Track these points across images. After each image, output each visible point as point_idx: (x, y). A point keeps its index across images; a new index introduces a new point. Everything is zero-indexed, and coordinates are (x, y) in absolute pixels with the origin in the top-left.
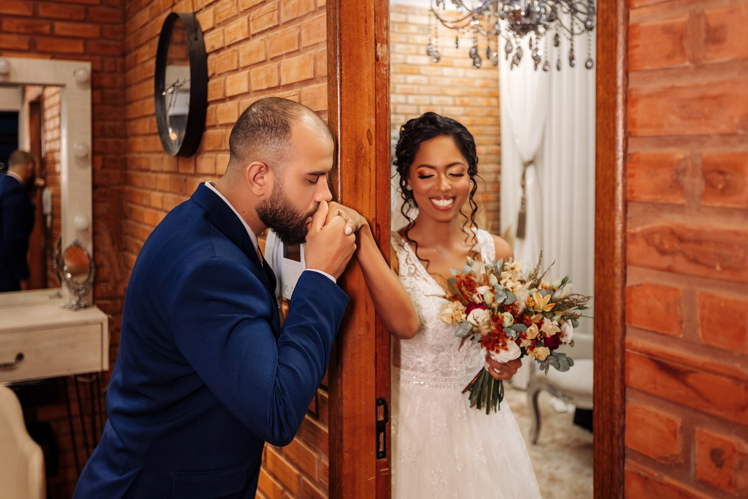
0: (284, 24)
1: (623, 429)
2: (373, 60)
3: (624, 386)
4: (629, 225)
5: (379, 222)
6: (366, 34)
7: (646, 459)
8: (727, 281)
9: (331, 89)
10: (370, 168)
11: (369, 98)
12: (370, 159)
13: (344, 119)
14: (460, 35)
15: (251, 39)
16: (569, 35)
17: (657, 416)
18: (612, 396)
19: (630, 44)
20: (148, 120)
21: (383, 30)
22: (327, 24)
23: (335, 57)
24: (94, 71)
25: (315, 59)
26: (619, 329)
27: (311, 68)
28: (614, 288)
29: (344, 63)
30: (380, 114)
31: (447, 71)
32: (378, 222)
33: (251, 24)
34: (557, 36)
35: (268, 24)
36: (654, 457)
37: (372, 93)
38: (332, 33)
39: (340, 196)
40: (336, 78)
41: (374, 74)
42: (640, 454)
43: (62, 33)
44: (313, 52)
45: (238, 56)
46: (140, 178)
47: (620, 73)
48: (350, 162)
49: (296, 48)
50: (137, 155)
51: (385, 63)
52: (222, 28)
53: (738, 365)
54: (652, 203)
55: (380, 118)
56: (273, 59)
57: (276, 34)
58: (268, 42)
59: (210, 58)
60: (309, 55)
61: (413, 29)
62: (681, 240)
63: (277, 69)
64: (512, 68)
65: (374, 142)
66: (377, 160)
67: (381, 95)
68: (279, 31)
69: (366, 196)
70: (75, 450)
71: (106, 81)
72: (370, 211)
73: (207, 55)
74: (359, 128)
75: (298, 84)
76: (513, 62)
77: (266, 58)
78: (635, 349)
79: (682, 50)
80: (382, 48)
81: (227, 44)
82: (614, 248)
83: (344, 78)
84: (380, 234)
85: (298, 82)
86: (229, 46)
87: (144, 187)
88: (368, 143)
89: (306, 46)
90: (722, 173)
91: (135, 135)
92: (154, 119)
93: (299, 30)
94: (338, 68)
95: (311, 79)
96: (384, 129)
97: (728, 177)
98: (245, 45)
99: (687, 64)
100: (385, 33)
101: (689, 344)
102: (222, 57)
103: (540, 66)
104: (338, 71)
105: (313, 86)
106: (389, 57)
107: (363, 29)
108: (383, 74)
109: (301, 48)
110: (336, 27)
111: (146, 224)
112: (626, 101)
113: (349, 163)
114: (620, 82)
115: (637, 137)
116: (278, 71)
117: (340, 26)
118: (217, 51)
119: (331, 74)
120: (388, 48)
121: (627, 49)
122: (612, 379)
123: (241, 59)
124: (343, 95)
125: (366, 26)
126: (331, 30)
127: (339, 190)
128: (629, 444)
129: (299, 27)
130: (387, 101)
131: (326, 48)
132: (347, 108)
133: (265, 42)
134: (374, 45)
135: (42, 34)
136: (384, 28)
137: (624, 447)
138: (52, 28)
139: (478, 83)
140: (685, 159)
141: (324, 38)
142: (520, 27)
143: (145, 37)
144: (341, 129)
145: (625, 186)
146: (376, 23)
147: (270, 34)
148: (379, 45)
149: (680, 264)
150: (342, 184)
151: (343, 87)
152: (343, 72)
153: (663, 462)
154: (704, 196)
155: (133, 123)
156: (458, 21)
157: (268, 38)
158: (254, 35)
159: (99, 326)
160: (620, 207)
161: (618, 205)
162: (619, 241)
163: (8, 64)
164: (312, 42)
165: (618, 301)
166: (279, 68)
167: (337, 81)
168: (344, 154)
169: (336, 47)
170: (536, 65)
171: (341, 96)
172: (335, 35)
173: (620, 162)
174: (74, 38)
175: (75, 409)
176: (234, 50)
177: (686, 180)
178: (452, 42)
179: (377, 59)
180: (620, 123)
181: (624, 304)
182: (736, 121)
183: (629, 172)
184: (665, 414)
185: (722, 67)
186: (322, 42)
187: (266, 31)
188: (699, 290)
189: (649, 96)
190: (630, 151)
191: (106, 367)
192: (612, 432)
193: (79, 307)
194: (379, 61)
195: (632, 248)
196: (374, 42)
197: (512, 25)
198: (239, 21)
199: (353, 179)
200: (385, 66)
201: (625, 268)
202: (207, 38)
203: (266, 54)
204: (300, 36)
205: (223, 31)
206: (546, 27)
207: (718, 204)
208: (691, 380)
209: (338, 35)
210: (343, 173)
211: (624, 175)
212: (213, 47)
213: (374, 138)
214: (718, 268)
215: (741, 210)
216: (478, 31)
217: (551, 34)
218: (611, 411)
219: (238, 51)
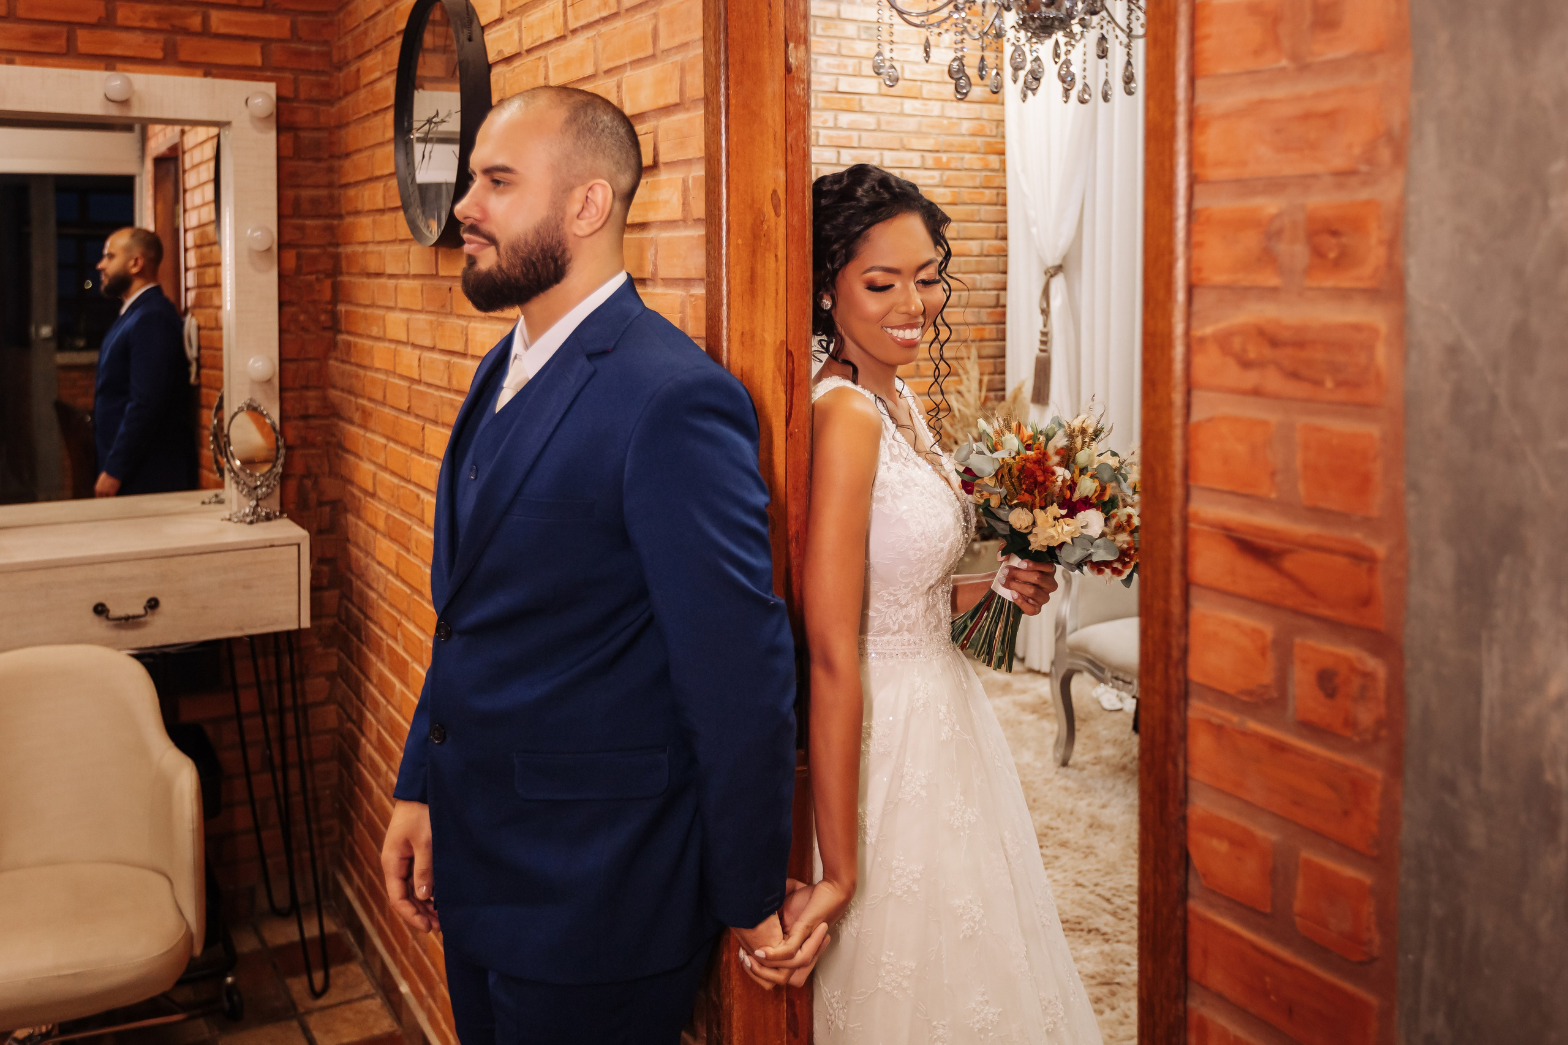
0: (627, 10)
1: (1185, 650)
2: (782, 71)
3: (1187, 585)
4: (1195, 323)
5: (791, 348)
6: (770, 25)
7: (1221, 697)
8: (1344, 404)
9: (710, 121)
10: (776, 256)
11: (775, 135)
12: (776, 240)
13: (732, 170)
14: (933, 40)
15: (569, 38)
16: (1123, 38)
17: (1237, 626)
18: (1167, 599)
19: (1198, 33)
20: (380, 185)
21: (799, 19)
22: (704, 10)
23: (718, 66)
24: (280, 98)
25: (683, 71)
26: (1178, 491)
27: (676, 84)
28: (1170, 426)
29: (732, 76)
30: (792, 164)
31: (909, 106)
32: (789, 348)
33: (569, 10)
34: (1103, 38)
35: (599, 11)
36: (1232, 691)
37: (780, 128)
38: (713, 26)
39: (725, 301)
40: (719, 101)
41: (784, 95)
42: (1212, 690)
43: (223, 30)
44: (678, 58)
45: (547, 67)
46: (365, 289)
47: (1182, 80)
48: (742, 244)
49: (650, 52)
50: (360, 249)
51: (802, 77)
52: (518, 18)
53: (1358, 536)
54: (1229, 288)
55: (793, 171)
56: (608, 72)
57: (615, 29)
58: (600, 43)
59: (495, 72)
60: (672, 63)
61: (851, 29)
62: (1274, 342)
63: (615, 89)
64: (1025, 97)
65: (783, 211)
66: (789, 242)
67: (795, 131)
68: (618, 24)
69: (770, 303)
70: (248, 774)
71: (303, 116)
72: (776, 328)
73: (489, 67)
74: (757, 187)
75: (653, 113)
76: (1027, 86)
77: (596, 71)
78: (1204, 522)
79: (1277, 41)
80: (797, 51)
81: (525, 48)
82: (1170, 361)
83: (733, 101)
84: (794, 369)
85: (654, 110)
86: (529, 51)
87: (372, 305)
88: (773, 213)
89: (667, 47)
90: (1335, 233)
91: (357, 213)
92: (394, 183)
93: (654, 21)
94: (723, 85)
95: (676, 105)
96: (800, 189)
97: (1344, 240)
98: (558, 48)
99: (1284, 62)
100: (802, 26)
101: (1285, 507)
102: (517, 70)
103: (1074, 94)
104: (723, 90)
105: (679, 117)
106: (809, 66)
107: (765, 19)
108: (799, 96)
109: (658, 53)
110: (720, 14)
111: (377, 370)
112: (1191, 125)
113: (740, 246)
114: (1181, 94)
115: (1207, 182)
116: (618, 92)
117: (726, 13)
118: (508, 60)
119: (710, 95)
120: (808, 51)
121: (1193, 42)
122: (1167, 572)
123: (551, 74)
124: (731, 131)
125: (769, 14)
126: (711, 20)
127: (725, 293)
128: (1194, 675)
129: (655, 15)
130: (805, 142)
131: (701, 51)
132: (738, 153)
133: (595, 42)
134: (783, 45)
135: (187, 32)
136: (801, 17)
137: (1187, 682)
138: (206, 20)
139: (966, 127)
140: (1279, 215)
141: (698, 33)
142: (1038, 22)
143: (374, 37)
144: (728, 188)
145: (1189, 262)
146: (787, 7)
147: (604, 29)
148: (791, 45)
149: (1273, 381)
150: (728, 282)
151: (730, 116)
152: (731, 92)
153: (1245, 698)
154: (1308, 271)
155: (352, 192)
156: (929, 13)
157: (599, 35)
158: (574, 31)
159: (295, 548)
160: (1181, 296)
161: (1176, 293)
162: (1179, 351)
163: (129, 83)
164: (677, 41)
165: (1177, 446)
166: (619, 87)
167: (720, 107)
168: (732, 231)
169: (720, 48)
170: (1067, 92)
171: (727, 132)
172: (717, 28)
173: (1181, 224)
174: (244, 38)
175: (249, 701)
176: (540, 58)
177: (1282, 248)
178: (919, 54)
179: (788, 69)
180: (1181, 161)
181: (1187, 451)
182: (1357, 151)
183: (1196, 238)
184: (1249, 622)
185: (1336, 66)
186: (695, 41)
187: (596, 22)
188: (1302, 421)
189: (1226, 116)
190: (1198, 204)
191: (306, 623)
192: (1168, 656)
193: (256, 518)
194: (792, 74)
195: (1198, 360)
196: (783, 42)
197: (1024, 20)
198: (548, 6)
199: (748, 274)
200: (803, 81)
201: (1188, 393)
202: (490, 37)
203: (596, 64)
204: (655, 30)
205: (520, 24)
206: (1083, 24)
207: (1329, 283)
208: (1288, 564)
209: (722, 28)
210: (732, 264)
211: (1189, 244)
212: (500, 52)
213: (783, 204)
214: (1329, 384)
215: (1364, 291)
216: (964, 31)
217: (1092, 36)
218: (1167, 623)
219: (546, 59)
